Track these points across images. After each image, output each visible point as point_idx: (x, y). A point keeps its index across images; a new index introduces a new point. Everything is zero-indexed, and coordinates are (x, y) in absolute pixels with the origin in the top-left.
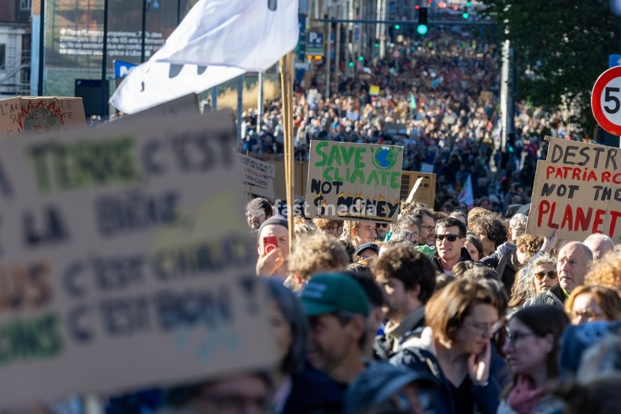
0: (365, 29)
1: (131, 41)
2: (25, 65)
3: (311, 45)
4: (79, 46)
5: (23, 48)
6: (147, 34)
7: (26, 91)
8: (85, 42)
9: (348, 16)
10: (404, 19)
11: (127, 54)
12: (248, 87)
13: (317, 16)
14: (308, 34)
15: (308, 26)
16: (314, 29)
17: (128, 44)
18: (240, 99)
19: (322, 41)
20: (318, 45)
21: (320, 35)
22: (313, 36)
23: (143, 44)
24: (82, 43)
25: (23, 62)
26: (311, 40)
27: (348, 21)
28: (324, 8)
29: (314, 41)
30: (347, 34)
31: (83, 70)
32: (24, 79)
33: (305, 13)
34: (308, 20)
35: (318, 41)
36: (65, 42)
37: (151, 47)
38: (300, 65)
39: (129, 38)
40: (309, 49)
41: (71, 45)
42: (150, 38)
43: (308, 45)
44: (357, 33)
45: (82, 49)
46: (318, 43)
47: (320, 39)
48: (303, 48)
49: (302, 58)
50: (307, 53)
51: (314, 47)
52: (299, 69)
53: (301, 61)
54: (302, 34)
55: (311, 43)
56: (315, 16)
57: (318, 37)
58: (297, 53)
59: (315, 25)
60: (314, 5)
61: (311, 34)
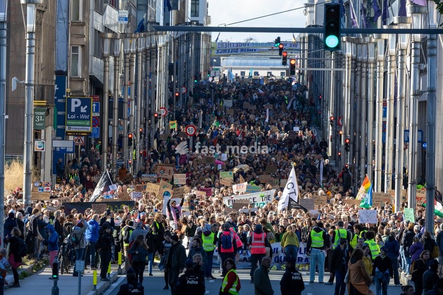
3: (74, 117)
13: (80, 75)
14: (69, 100)
15: (68, 90)
16: (76, 94)
19: (88, 110)
20: (82, 116)
22: (75, 103)
26: (73, 110)
29: (78, 109)
34: (68, 78)
35: (83, 110)
38: (59, 144)
40: (69, 122)
43: (68, 116)
46: (84, 113)
47: (86, 107)
48: (61, 120)
49: (61, 134)
50: (67, 127)
51: (76, 119)
52: (58, 149)
53: (60, 138)
54: (60, 101)
55: (73, 114)
56: (77, 75)
57: (83, 105)
58: (54, 126)
59: (78, 87)
60: (75, 58)
61: (73, 100)
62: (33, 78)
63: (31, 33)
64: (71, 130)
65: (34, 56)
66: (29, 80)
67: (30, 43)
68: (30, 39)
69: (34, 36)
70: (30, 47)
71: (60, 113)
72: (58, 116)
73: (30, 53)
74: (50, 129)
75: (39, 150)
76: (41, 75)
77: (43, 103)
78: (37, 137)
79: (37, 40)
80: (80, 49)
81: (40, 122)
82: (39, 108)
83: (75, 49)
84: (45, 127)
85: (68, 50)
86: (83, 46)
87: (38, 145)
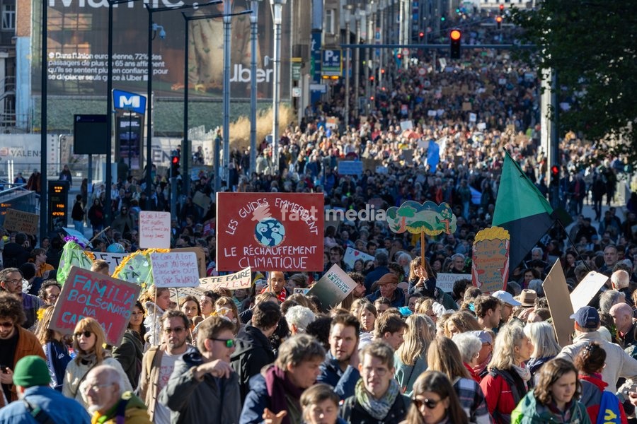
1: (127, 64)
2: (9, 93)
3: (327, 64)
4: (70, 70)
5: (6, 75)
7: (11, 122)
8: (77, 67)
11: (123, 78)
13: (333, 32)
14: (324, 52)
15: (323, 42)
16: (330, 46)
17: (124, 67)
19: (339, 59)
20: (334, 64)
21: (336, 53)
22: (329, 54)
24: (73, 67)
25: (6, 89)
26: (327, 59)
28: (341, 23)
29: (331, 59)
30: (367, 49)
31: (74, 97)
32: (8, 108)
33: (320, 28)
34: (323, 36)
35: (335, 59)
36: (54, 67)
38: (315, 87)
39: (125, 61)
40: (324, 69)
41: (61, 70)
43: (324, 64)
45: (73, 74)
46: (335, 62)
47: (337, 57)
48: (318, 67)
49: (317, 79)
50: (322, 73)
51: (329, 66)
52: (314, 91)
53: (316, 82)
54: (317, 52)
55: (327, 62)
56: (330, 32)
57: (335, 55)
58: (311, 73)
59: (331, 41)
60: (329, 18)
61: (327, 52)
62: (279, 56)
63: (278, 25)
66: (277, 58)
67: (277, 32)
68: (278, 29)
69: (280, 27)
70: (278, 34)
71: (317, 62)
72: (316, 64)
73: (277, 39)
74: (308, 77)
75: (296, 95)
76: (299, 37)
77: (299, 59)
78: (295, 84)
79: (296, 10)
80: (332, 12)
81: (297, 74)
82: (296, 64)
83: (329, 12)
84: (303, 75)
85: (322, 13)
86: (335, 10)
87: (296, 92)
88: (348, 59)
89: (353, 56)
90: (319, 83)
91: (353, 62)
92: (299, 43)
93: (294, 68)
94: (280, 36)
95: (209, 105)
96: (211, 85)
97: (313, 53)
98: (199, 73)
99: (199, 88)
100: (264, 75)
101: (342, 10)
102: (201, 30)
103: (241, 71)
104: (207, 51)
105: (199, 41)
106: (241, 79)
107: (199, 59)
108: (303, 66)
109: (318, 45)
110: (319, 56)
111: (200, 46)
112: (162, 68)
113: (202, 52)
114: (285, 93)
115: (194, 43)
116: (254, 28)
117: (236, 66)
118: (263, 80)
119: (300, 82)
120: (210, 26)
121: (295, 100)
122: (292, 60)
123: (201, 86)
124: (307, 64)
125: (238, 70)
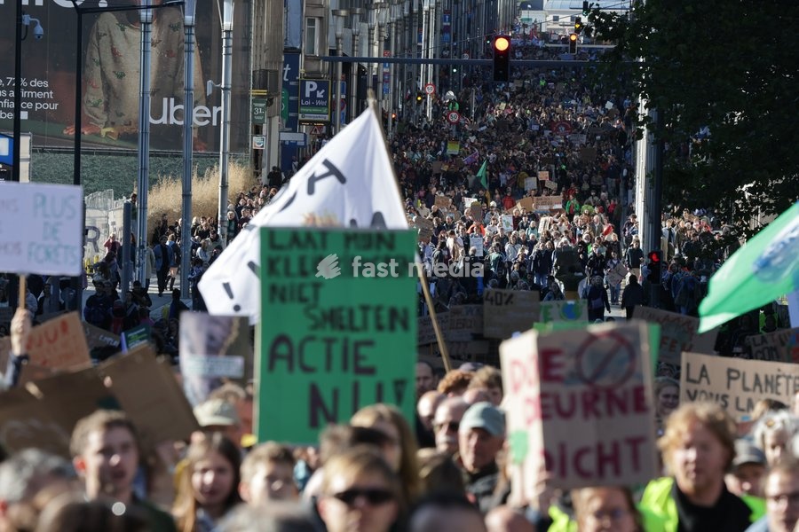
0: (400, 74)
3: (308, 103)
6: (23, 83)
9: (370, 50)
10: (466, 57)
12: (201, 175)
13: (317, 53)
14: (303, 83)
15: (302, 70)
16: (312, 75)
18: (187, 195)
19: (325, 95)
20: (318, 103)
21: (322, 86)
22: (311, 86)
23: (18, 99)
26: (308, 95)
27: (371, 60)
28: (330, 40)
29: (313, 94)
30: (370, 83)
33: (298, 46)
34: (302, 58)
35: (320, 95)
37: (30, 105)
38: (288, 137)
40: (303, 109)
42: (28, 89)
43: (302, 102)
44: (386, 81)
46: (320, 99)
47: (323, 91)
48: (294, 107)
49: (292, 124)
50: (300, 115)
51: (311, 106)
52: (287, 143)
53: (290, 129)
54: (292, 83)
55: (307, 99)
56: (313, 52)
57: (319, 89)
58: (283, 115)
59: (314, 66)
60: (312, 32)
61: (308, 84)
62: (230, 82)
63: (227, 32)
64: (306, 118)
65: (231, 57)
66: (226, 84)
67: (227, 43)
68: (227, 38)
69: (231, 35)
70: (227, 47)
71: (291, 98)
72: (290, 102)
73: (227, 54)
74: (276, 121)
75: (258, 147)
76: (265, 58)
77: (264, 92)
78: (258, 131)
79: (260, 17)
80: (317, 22)
81: (259, 115)
82: (258, 98)
83: (312, 22)
84: (270, 118)
85: (301, 23)
86: (321, 18)
87: (257, 142)
88: (340, 96)
89: (348, 91)
90: (294, 131)
91: (347, 102)
92: (263, 67)
93: (256, 105)
94: (231, 50)
95: (123, 159)
96: (126, 129)
97: (285, 84)
98: (107, 109)
99: (107, 133)
100: (208, 115)
101: (332, 19)
102: (112, 42)
103: (173, 109)
104: (121, 76)
105: (108, 58)
106: (173, 121)
107: (108, 87)
108: (270, 103)
109: (293, 73)
110: (295, 90)
111: (110, 68)
112: (49, 101)
113: (113, 77)
114: (239, 144)
115: (100, 63)
116: (190, 34)
117: (165, 100)
118: (207, 122)
119: (265, 127)
120: (126, 37)
121: (257, 154)
122: (252, 92)
123: (109, 129)
124: (276, 100)
125: (169, 107)
